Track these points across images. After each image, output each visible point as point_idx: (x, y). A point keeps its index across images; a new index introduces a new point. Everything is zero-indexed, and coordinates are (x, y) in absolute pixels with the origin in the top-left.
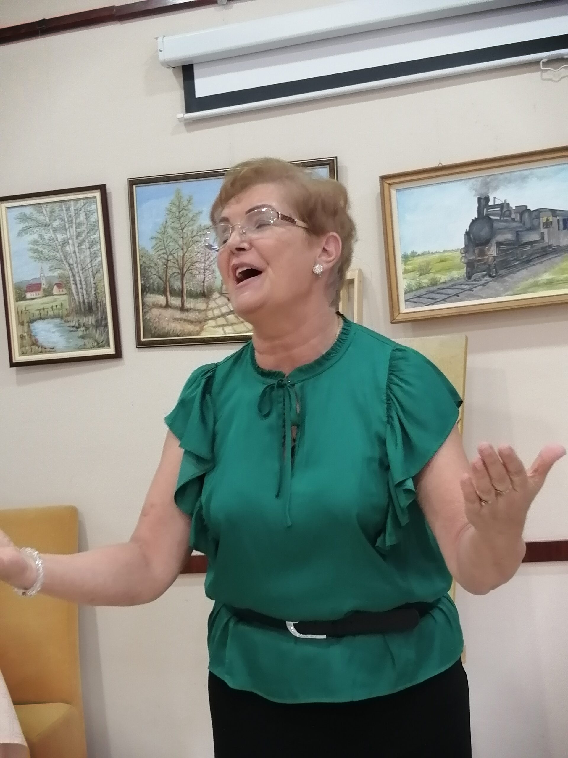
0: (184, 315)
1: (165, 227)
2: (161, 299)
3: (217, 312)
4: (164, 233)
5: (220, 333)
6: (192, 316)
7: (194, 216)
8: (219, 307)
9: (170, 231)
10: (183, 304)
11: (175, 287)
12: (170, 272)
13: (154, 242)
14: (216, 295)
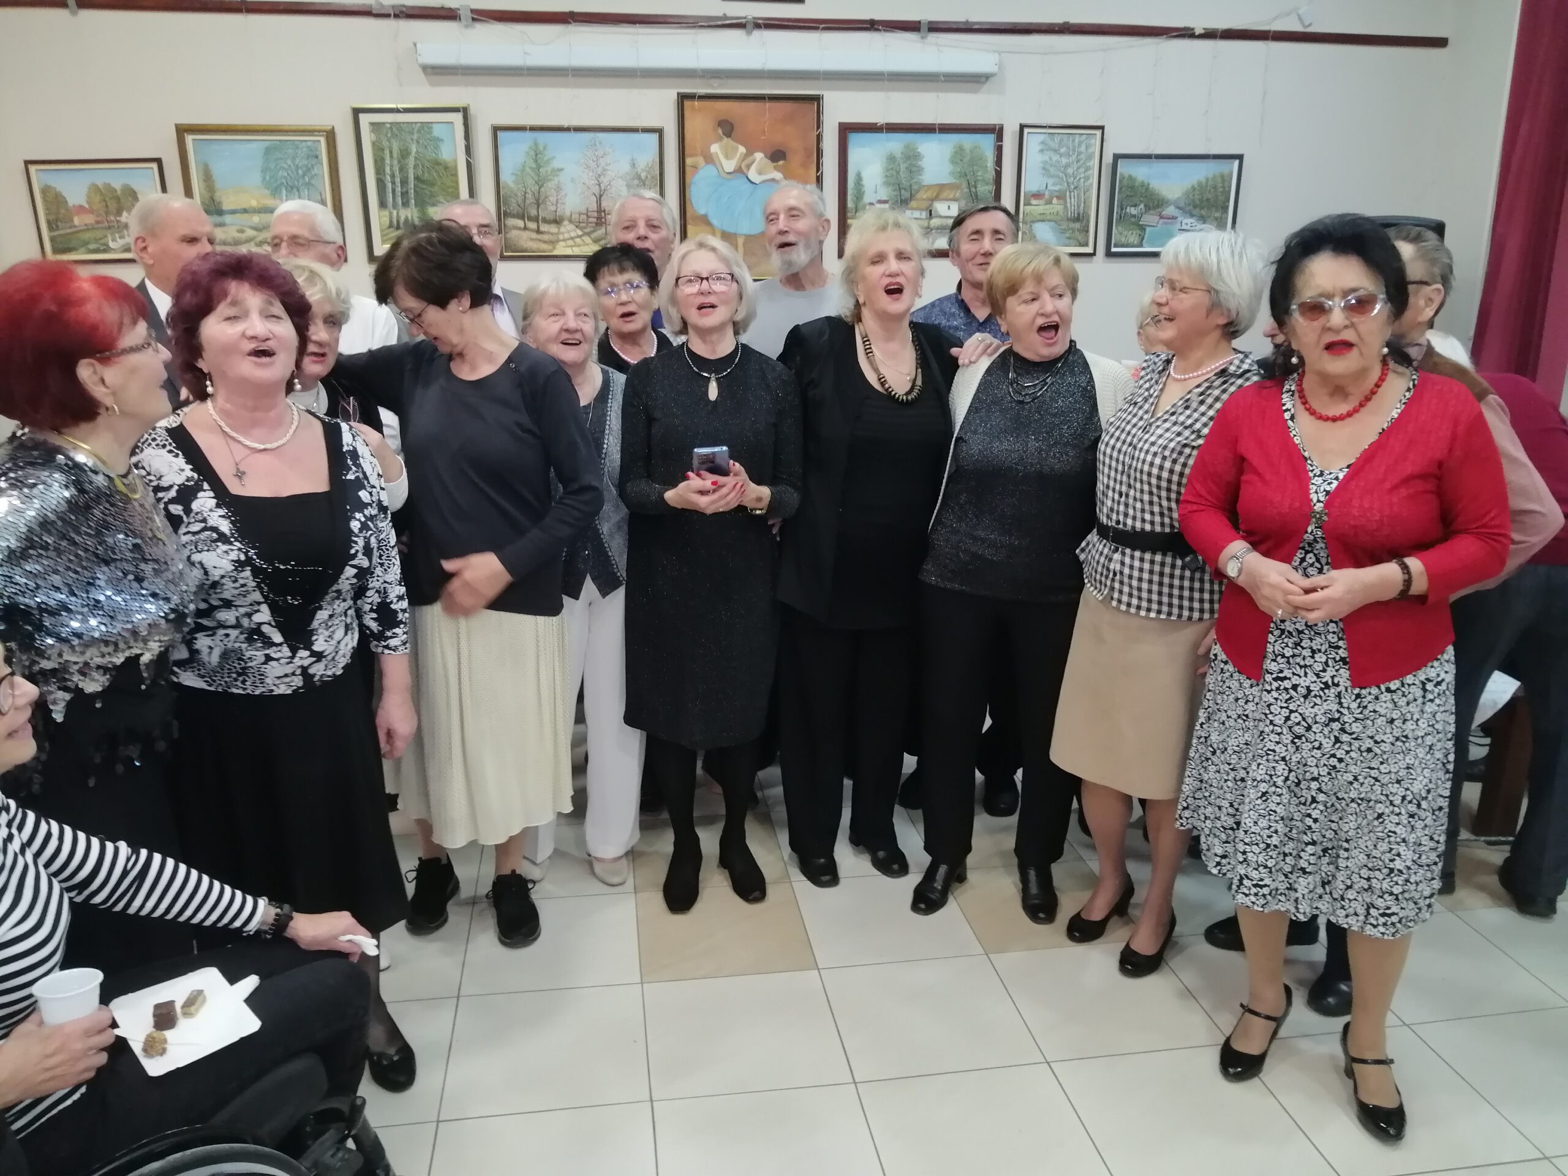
0: (539, 237)
1: (524, 166)
2: (520, 223)
3: (566, 236)
4: (523, 171)
5: (569, 252)
6: (546, 237)
7: (548, 160)
8: (569, 232)
9: (527, 169)
10: (538, 227)
11: (532, 215)
12: (528, 202)
13: (514, 178)
14: (566, 223)
